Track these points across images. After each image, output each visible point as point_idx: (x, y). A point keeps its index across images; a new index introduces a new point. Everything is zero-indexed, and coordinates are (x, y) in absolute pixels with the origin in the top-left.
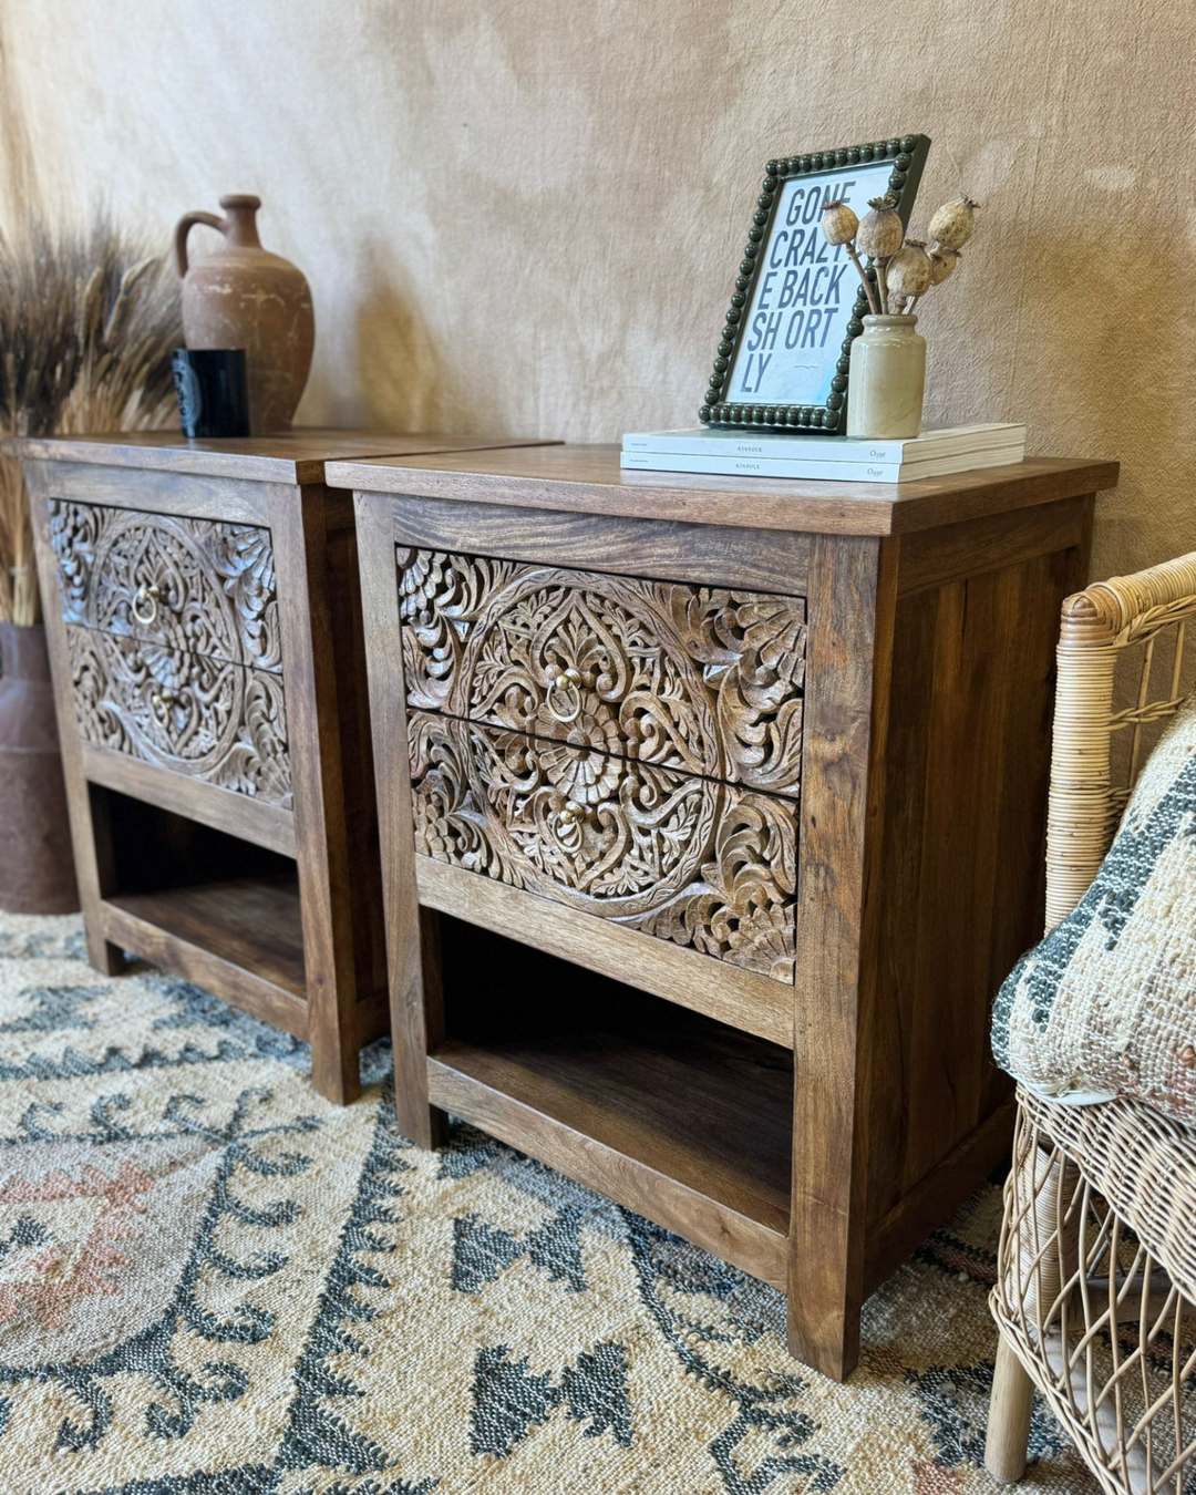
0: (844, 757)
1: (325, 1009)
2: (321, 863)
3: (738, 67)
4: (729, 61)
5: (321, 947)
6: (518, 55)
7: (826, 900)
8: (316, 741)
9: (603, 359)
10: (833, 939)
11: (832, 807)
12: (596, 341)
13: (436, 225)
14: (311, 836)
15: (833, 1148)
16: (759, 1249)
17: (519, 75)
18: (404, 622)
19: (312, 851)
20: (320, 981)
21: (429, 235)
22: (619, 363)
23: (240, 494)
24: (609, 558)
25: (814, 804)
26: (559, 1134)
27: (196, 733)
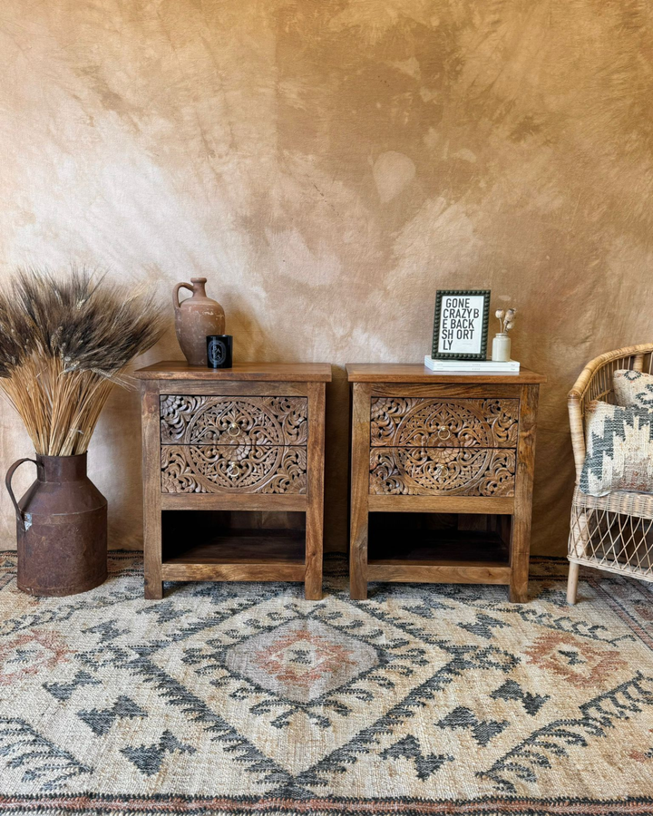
0: (530, 435)
1: (315, 564)
2: (320, 510)
3: (396, 259)
4: (393, 257)
5: (316, 540)
6: (310, 242)
7: (524, 472)
8: (323, 466)
9: (343, 337)
10: (526, 482)
11: (526, 448)
12: (340, 332)
13: (267, 292)
14: (316, 501)
15: (525, 536)
16: (501, 575)
17: (310, 249)
18: (372, 420)
19: (316, 506)
20: (314, 554)
21: (263, 295)
22: (349, 338)
23: (292, 387)
24: (458, 394)
25: (521, 448)
26: (428, 570)
27: (249, 476)
